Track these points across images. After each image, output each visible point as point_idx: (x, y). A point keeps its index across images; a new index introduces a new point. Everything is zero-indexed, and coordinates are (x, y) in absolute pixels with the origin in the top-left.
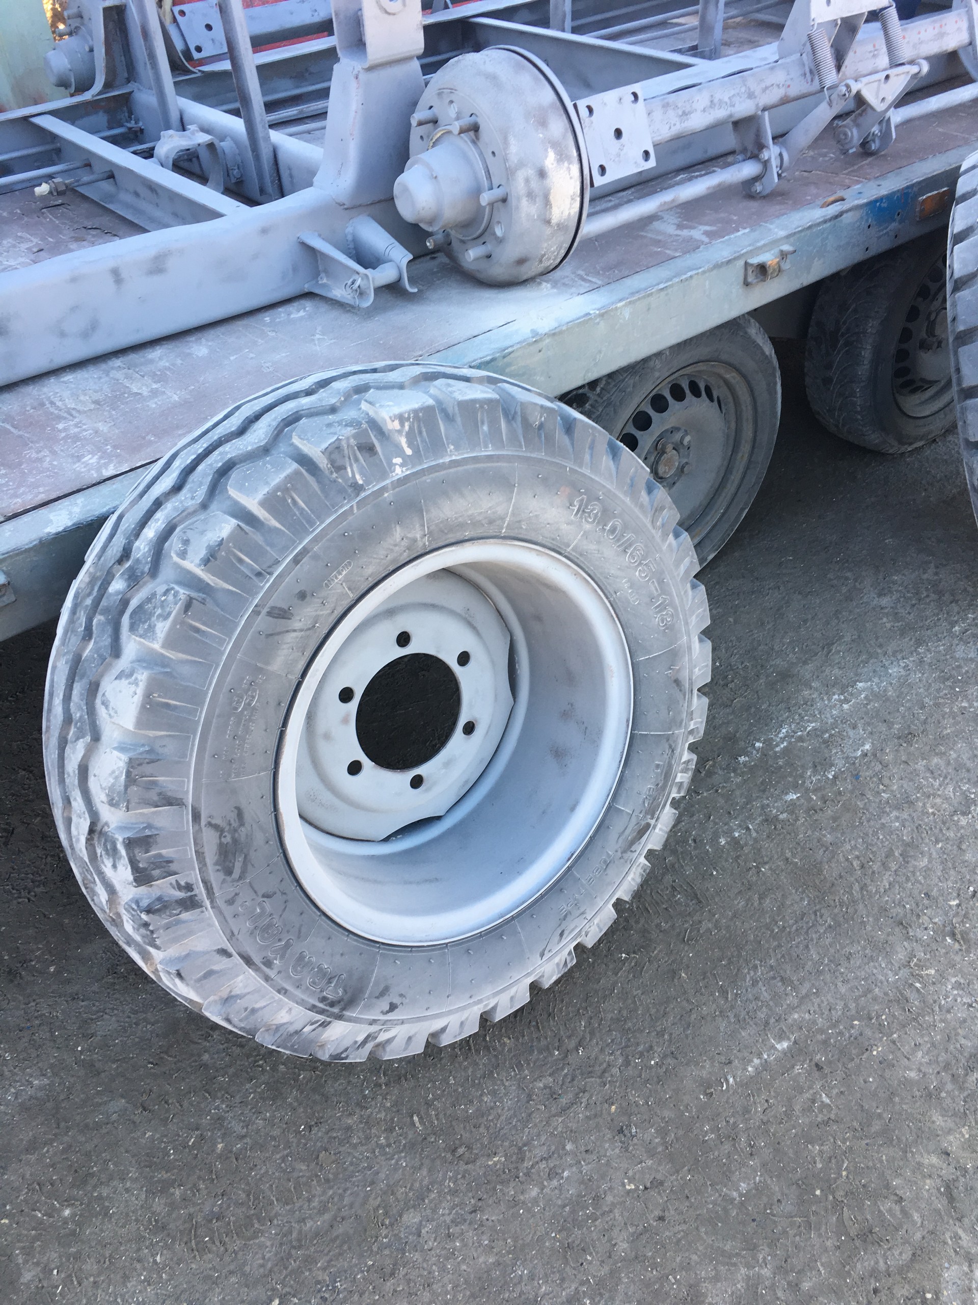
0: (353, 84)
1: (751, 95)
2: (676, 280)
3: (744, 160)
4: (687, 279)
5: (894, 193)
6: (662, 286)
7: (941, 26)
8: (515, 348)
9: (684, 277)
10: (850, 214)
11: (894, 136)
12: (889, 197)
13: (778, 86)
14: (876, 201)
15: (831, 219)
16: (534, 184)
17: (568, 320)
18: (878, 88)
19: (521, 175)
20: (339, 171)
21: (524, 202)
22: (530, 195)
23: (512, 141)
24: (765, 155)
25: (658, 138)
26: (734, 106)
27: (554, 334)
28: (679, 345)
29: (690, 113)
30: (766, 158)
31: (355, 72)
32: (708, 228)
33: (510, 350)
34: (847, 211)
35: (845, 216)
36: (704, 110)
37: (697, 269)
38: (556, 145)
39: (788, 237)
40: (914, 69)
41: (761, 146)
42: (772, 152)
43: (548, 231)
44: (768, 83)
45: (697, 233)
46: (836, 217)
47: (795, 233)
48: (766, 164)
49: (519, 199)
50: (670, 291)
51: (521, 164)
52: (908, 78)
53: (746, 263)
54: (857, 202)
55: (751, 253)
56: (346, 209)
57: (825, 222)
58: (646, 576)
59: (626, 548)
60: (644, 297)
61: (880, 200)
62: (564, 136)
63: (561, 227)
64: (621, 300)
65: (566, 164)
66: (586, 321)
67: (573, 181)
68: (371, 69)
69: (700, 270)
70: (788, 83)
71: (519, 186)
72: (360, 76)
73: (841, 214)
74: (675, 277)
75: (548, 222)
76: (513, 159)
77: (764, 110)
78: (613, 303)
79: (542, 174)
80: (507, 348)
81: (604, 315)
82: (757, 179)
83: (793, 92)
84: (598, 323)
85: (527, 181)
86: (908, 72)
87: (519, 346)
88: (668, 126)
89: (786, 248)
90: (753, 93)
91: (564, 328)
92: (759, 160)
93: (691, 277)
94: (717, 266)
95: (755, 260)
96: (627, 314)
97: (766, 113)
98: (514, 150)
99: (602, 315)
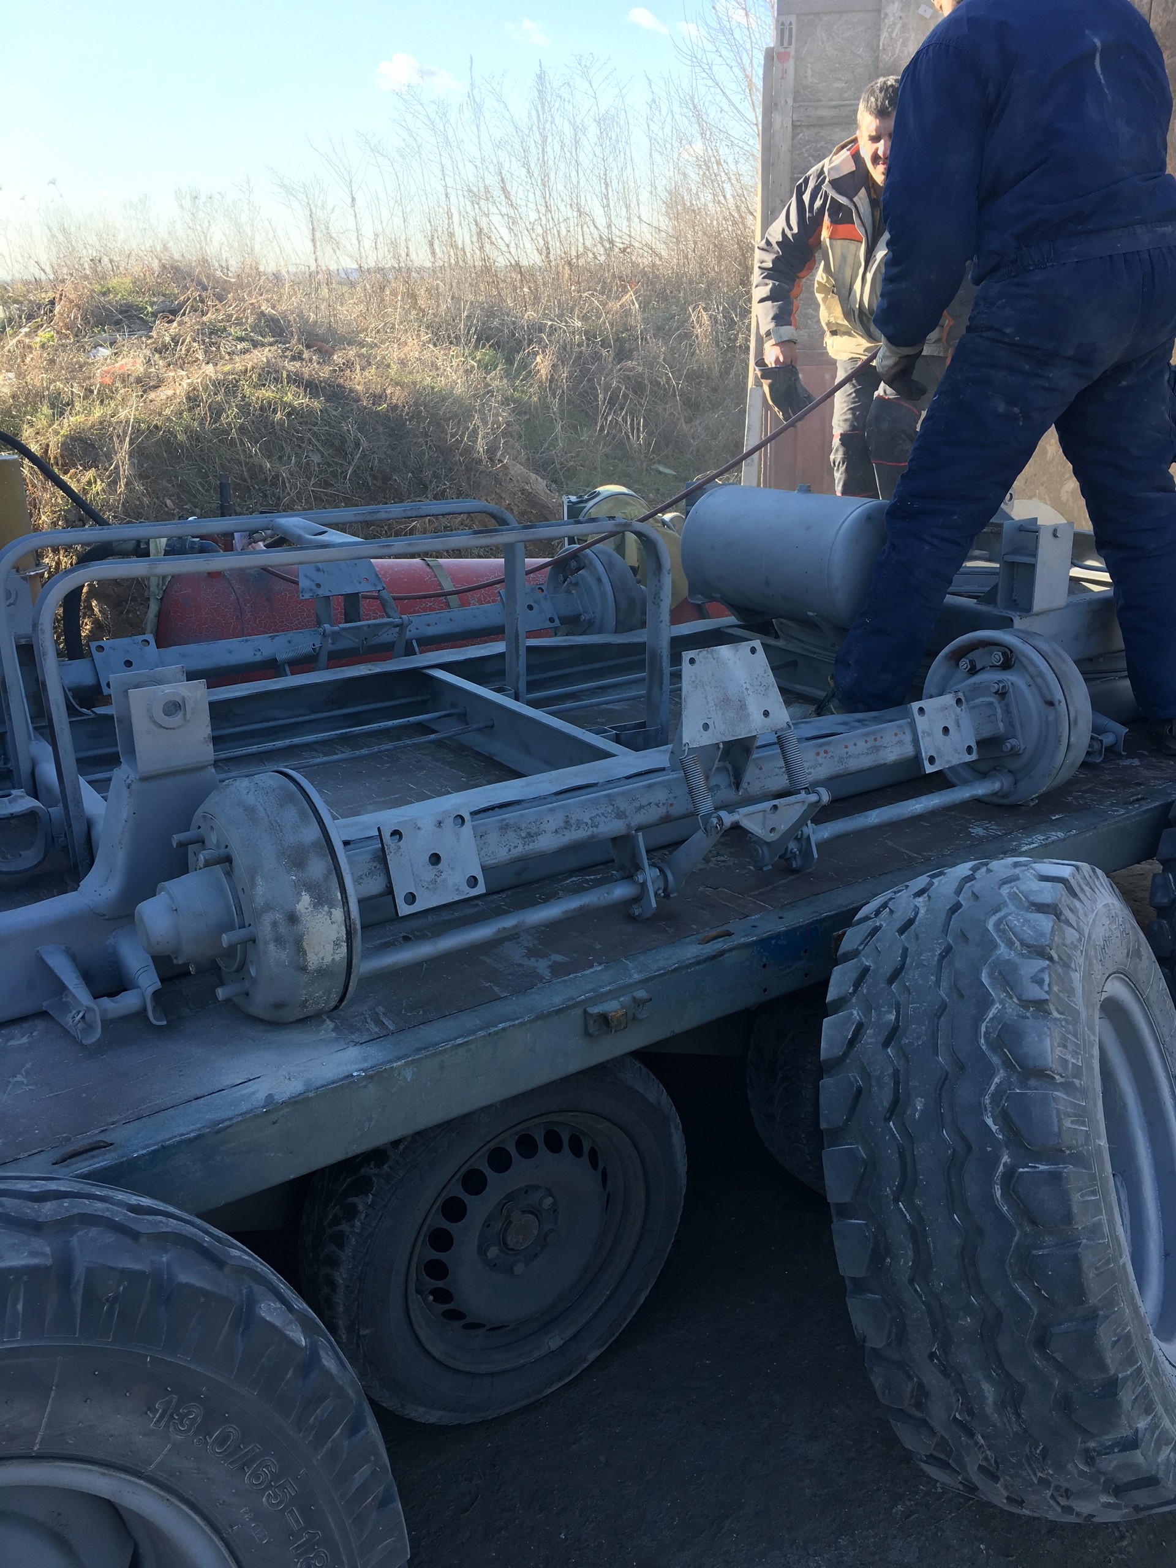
0: (125, 793)
1: (620, 815)
2: (481, 1033)
3: (623, 878)
4: (497, 1033)
5: (794, 930)
6: (460, 1041)
7: (875, 740)
8: (235, 1121)
9: (492, 1030)
10: (734, 953)
11: (816, 856)
12: (789, 934)
13: (657, 805)
14: (770, 938)
15: (706, 960)
16: (282, 929)
17: (320, 1082)
18: (764, 818)
19: (267, 919)
20: (108, 878)
21: (272, 947)
22: (279, 940)
23: (259, 881)
24: (640, 878)
25: (490, 862)
26: (597, 826)
27: (296, 1102)
28: (515, 1098)
29: (537, 834)
30: (641, 881)
31: (128, 781)
32: (558, 958)
33: (227, 1123)
34: (730, 950)
35: (726, 955)
36: (556, 832)
37: (513, 1020)
38: (312, 888)
39: (645, 981)
40: (813, 798)
41: (638, 868)
42: (649, 875)
43: (305, 978)
44: (644, 802)
45: (542, 966)
46: (714, 957)
47: (654, 977)
48: (643, 885)
49: (266, 943)
50: (473, 1046)
51: (268, 907)
52: (805, 807)
53: (585, 1011)
54: (743, 940)
55: (592, 1001)
56: (108, 920)
57: (698, 963)
58: (279, 1504)
59: (244, 1464)
60: (434, 1055)
61: (778, 936)
62: (326, 877)
63: (323, 972)
64: (399, 1058)
65: (326, 908)
66: (346, 1084)
67: (335, 926)
68: (144, 779)
69: (517, 1022)
70: (670, 802)
71: (265, 929)
72: (133, 786)
73: (722, 953)
74: (481, 1029)
75: (304, 969)
76: (259, 902)
77: (637, 830)
78: (391, 1061)
79: (293, 918)
80: (223, 1121)
81: (375, 1076)
82: (636, 900)
83: (676, 811)
84: (365, 1087)
85: (275, 924)
86: (803, 802)
87: (240, 1118)
88: (506, 849)
89: (641, 994)
90: (624, 812)
91: (311, 1094)
92: (635, 882)
93: (503, 1029)
94: (541, 1017)
95: (595, 1010)
96: (408, 1075)
97: (640, 834)
98: (261, 890)
99: (370, 1078)
